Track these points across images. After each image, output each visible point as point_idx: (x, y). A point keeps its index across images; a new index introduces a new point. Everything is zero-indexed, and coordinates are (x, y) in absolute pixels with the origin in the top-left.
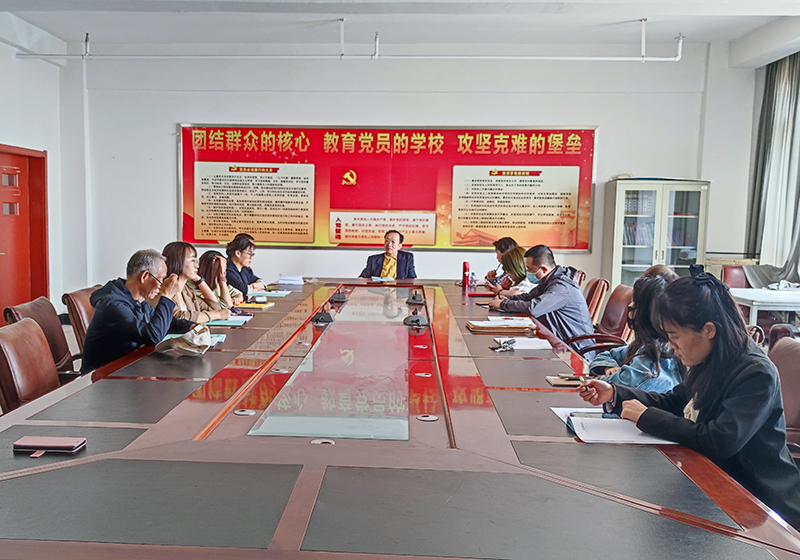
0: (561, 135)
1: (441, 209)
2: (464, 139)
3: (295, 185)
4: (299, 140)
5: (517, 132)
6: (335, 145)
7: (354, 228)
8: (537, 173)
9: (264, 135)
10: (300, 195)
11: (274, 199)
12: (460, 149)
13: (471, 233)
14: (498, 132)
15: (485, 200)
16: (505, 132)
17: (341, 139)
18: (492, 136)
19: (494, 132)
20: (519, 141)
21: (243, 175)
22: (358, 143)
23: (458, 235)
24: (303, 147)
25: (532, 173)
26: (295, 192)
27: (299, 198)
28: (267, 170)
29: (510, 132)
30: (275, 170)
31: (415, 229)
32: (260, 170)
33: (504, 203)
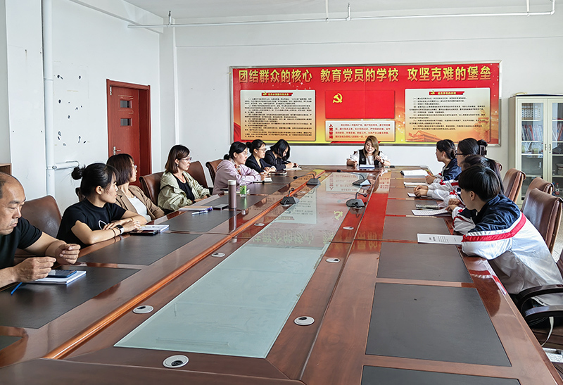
0: (477, 67)
1: (398, 118)
2: (412, 71)
3: (303, 103)
4: (305, 75)
5: (447, 66)
6: (328, 78)
7: (341, 131)
8: (461, 93)
9: (283, 72)
10: (306, 110)
11: (290, 113)
12: (410, 78)
13: (419, 134)
14: (434, 66)
15: (427, 111)
16: (438, 66)
17: (331, 73)
18: (430, 69)
19: (431, 67)
20: (448, 72)
21: (270, 97)
22: (342, 75)
23: (410, 134)
24: (307, 79)
25: (458, 93)
26: (303, 108)
27: (306, 112)
28: (285, 94)
29: (442, 67)
30: (290, 94)
31: (381, 131)
32: (281, 95)
33: (440, 113)
